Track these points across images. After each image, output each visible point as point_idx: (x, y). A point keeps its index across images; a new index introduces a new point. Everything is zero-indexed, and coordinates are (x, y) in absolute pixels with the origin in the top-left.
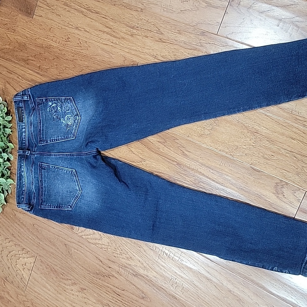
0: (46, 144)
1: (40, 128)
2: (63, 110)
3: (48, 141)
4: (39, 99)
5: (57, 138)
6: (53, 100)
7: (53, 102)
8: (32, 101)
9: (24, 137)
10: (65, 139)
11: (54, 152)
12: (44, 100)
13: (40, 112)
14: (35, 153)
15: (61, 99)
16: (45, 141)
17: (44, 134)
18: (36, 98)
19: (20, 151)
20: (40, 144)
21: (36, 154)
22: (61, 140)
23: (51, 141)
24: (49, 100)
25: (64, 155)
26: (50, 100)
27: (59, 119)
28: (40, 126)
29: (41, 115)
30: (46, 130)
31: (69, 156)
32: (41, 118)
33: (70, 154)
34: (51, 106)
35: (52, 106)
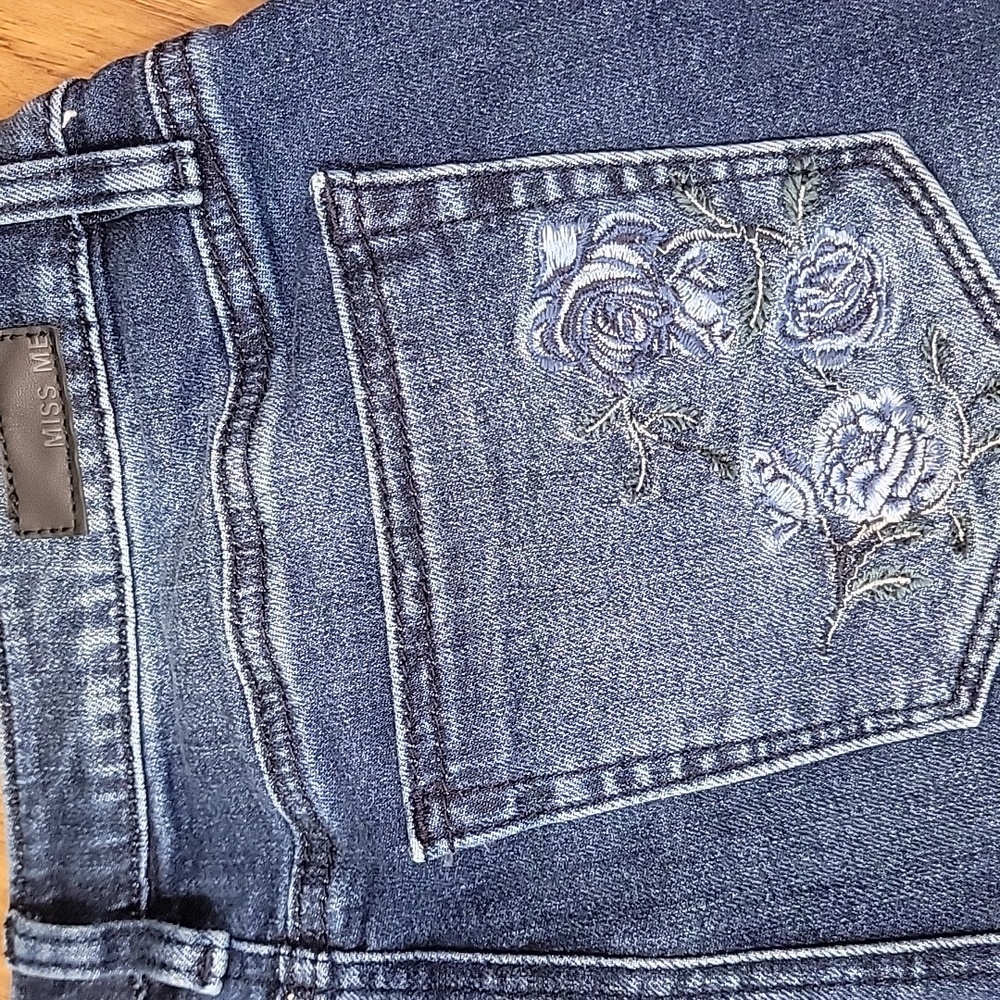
0: (513, 830)
1: (411, 607)
2: (772, 329)
3: (550, 794)
4: (357, 190)
5: (703, 738)
6: (599, 183)
7: (593, 220)
8: (237, 224)
9: (98, 737)
10: (816, 746)
11: (662, 941)
12: (445, 190)
13: (403, 371)
14: (334, 968)
15: (720, 171)
16: (511, 795)
17: (496, 688)
18: (318, 181)
19: (56, 941)
20: (428, 842)
21: (352, 978)
22: (755, 762)
23: (610, 787)
24: (535, 186)
25: (835, 974)
26: (553, 190)
27: (709, 456)
28: (410, 573)
29: (413, 415)
30: (508, 634)
31: (909, 980)
32: (419, 467)
33: (930, 957)
34: (565, 274)
35: (579, 282)
